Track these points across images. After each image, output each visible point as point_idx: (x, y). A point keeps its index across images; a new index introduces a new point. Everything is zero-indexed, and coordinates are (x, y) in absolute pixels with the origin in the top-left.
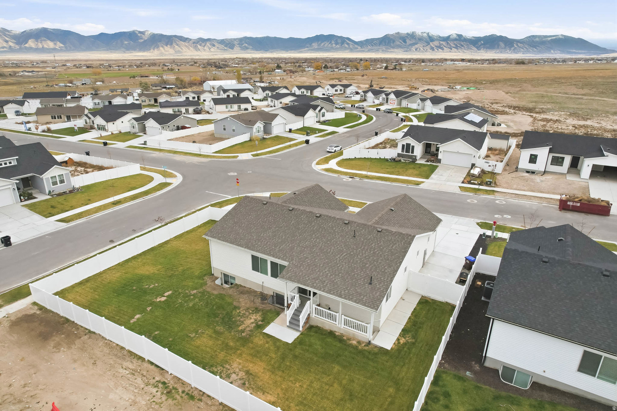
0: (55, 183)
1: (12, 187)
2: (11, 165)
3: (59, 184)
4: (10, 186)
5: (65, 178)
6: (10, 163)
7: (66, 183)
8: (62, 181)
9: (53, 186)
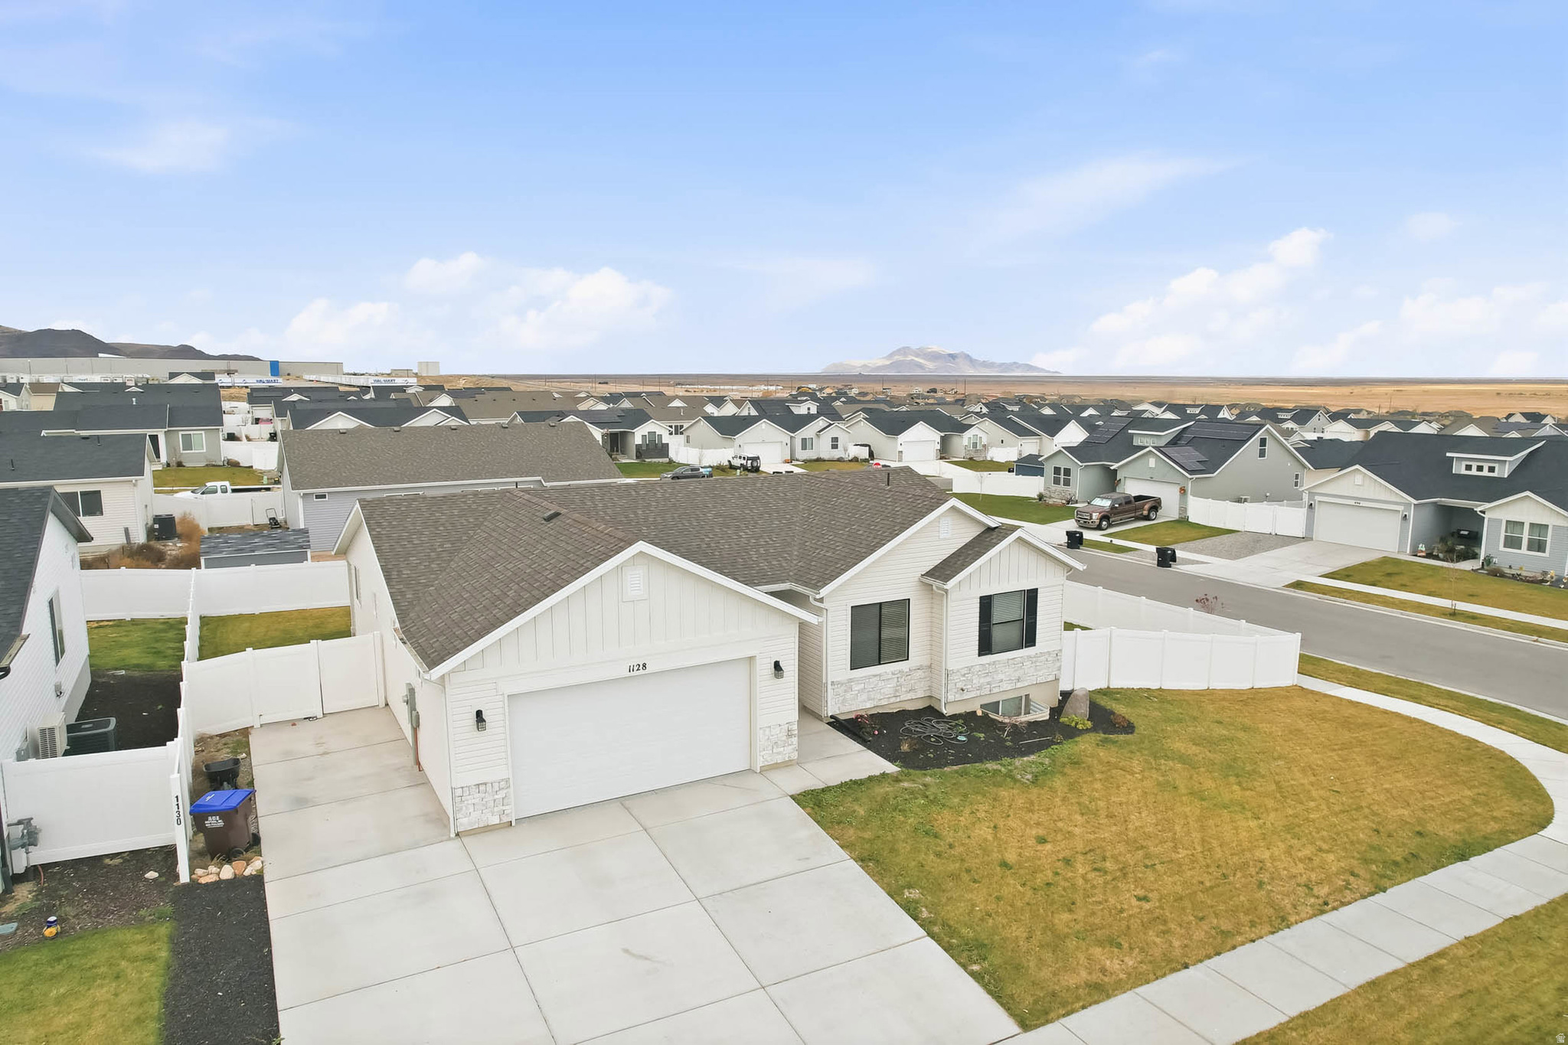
0: (1512, 542)
1: (1403, 511)
2: (1491, 474)
3: (1524, 550)
4: (1401, 508)
5: (1549, 540)
6: (1491, 469)
7: (1546, 554)
8: (1538, 546)
9: (1505, 546)
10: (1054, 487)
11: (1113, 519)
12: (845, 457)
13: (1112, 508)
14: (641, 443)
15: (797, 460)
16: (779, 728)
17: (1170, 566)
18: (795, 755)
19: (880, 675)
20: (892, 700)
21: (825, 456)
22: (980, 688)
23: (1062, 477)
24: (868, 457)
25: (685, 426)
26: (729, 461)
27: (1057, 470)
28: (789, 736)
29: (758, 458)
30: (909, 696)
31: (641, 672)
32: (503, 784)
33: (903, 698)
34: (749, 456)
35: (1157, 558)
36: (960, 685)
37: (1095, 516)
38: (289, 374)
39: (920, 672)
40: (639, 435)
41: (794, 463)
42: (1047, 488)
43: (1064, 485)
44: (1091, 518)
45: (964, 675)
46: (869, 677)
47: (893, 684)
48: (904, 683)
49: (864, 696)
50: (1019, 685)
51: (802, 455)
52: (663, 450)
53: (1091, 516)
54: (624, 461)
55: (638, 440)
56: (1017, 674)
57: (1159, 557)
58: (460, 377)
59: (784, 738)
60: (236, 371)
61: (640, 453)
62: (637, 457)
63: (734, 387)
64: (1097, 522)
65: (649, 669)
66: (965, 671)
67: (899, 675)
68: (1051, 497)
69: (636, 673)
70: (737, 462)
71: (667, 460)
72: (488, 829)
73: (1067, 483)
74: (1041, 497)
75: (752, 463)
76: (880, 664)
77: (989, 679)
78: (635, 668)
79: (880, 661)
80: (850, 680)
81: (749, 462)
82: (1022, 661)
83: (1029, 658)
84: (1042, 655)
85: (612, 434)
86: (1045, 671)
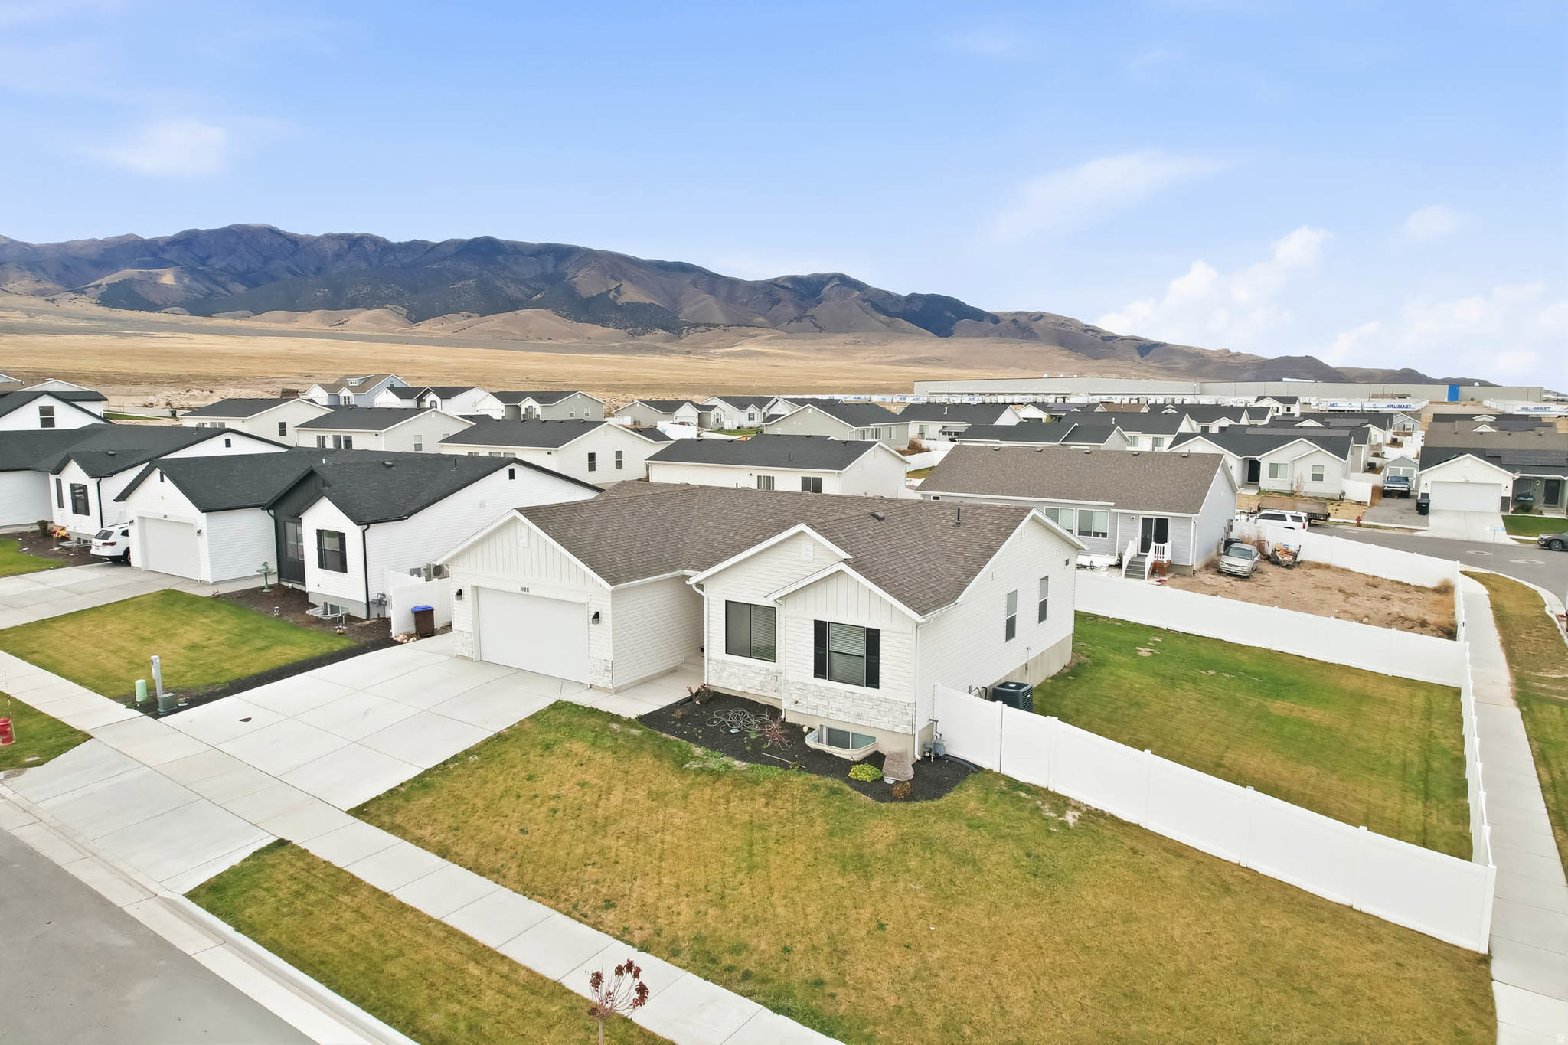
16: (600, 662)
18: (610, 686)
19: (750, 667)
20: (760, 693)
22: (816, 708)
28: (607, 670)
30: (776, 695)
31: (526, 593)
32: (469, 635)
33: (769, 694)
36: (795, 697)
38: (1472, 399)
45: (798, 689)
46: (740, 665)
47: (760, 678)
48: (769, 681)
49: (739, 681)
50: (859, 722)
56: (857, 710)
59: (604, 670)
65: (529, 593)
66: (800, 686)
67: (766, 673)
72: (464, 658)
76: (751, 657)
77: (826, 703)
78: (524, 590)
79: (751, 655)
80: (724, 662)
82: (862, 698)
83: (870, 699)
84: (886, 700)
85: (1548, 481)
86: (891, 719)
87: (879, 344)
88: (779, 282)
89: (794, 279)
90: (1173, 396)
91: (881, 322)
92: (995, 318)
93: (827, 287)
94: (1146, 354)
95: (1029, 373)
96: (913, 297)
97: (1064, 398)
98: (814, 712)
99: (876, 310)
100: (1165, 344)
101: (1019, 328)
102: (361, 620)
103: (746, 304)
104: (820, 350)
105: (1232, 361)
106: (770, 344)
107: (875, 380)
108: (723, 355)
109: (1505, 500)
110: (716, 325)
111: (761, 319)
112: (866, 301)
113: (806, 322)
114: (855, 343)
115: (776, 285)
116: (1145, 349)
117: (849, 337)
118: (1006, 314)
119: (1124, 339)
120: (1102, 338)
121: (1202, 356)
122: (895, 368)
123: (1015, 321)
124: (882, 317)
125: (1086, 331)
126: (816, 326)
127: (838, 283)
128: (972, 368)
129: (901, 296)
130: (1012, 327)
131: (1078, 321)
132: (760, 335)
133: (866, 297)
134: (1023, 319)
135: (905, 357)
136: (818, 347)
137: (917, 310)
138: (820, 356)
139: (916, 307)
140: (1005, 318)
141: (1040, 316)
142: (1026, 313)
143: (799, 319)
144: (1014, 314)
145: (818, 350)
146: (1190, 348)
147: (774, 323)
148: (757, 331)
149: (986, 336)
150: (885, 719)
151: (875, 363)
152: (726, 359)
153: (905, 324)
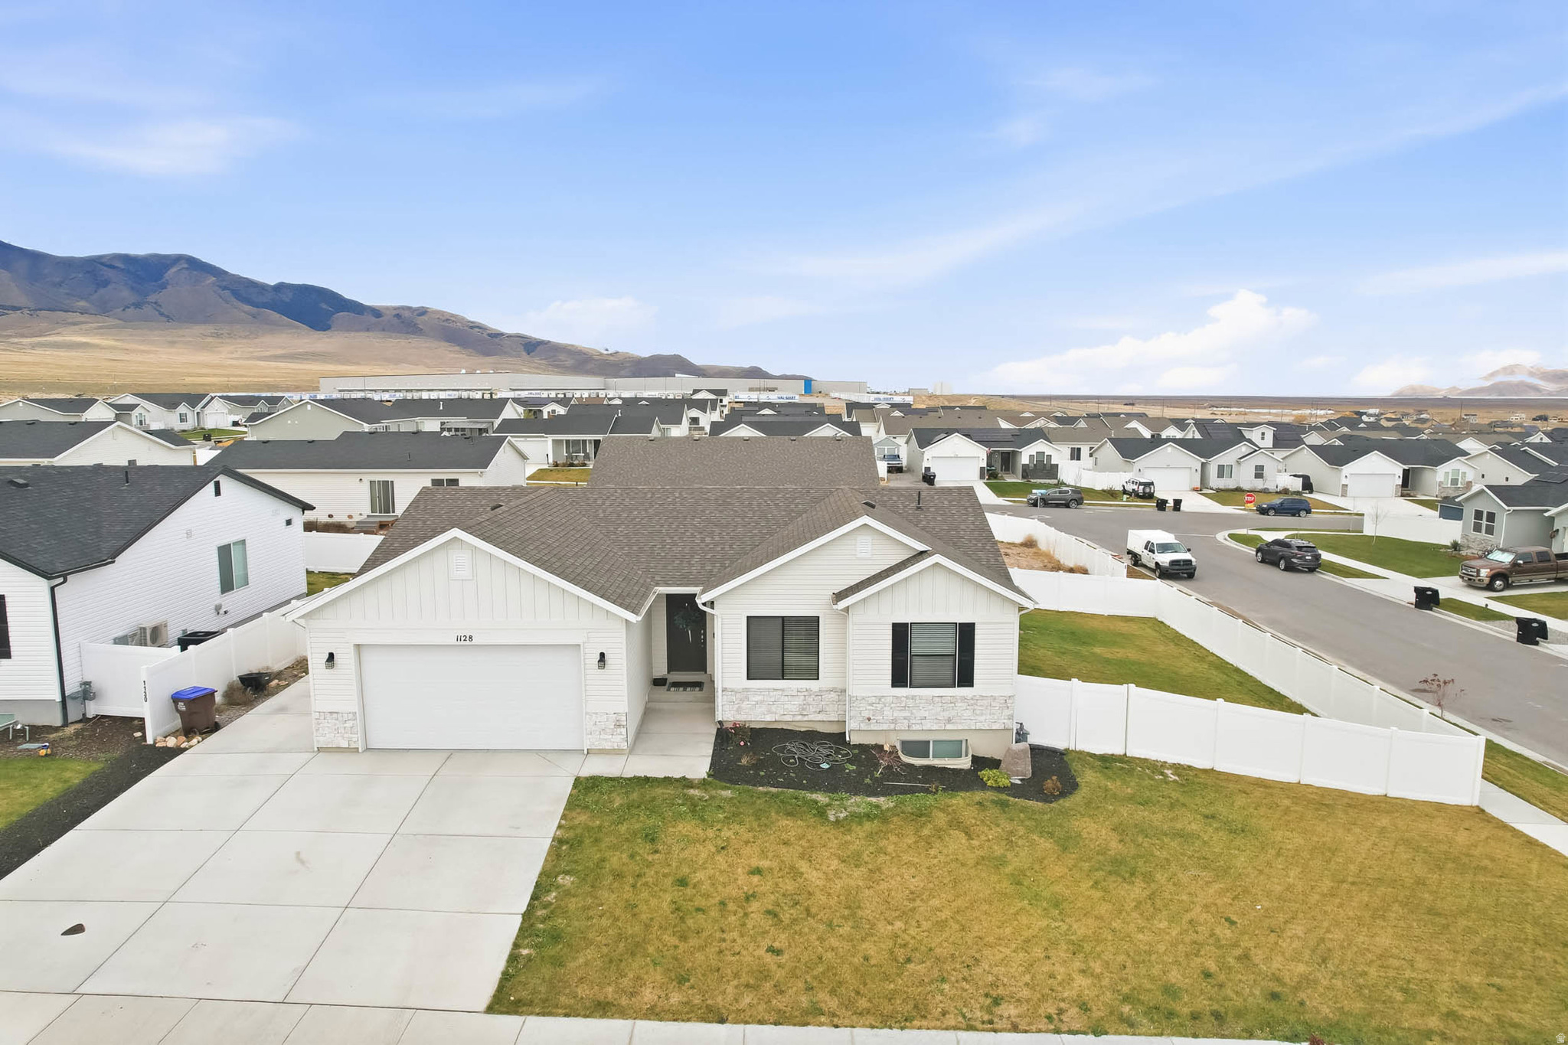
10: (1473, 535)
11: (1514, 579)
12: (1272, 487)
13: (1514, 564)
14: (1028, 463)
15: (1211, 489)
16: (605, 716)
17: (1537, 643)
18: (624, 746)
19: (783, 690)
20: (799, 718)
21: (1246, 486)
22: (894, 721)
23: (1484, 522)
24: (1301, 490)
25: (1096, 447)
26: (1124, 486)
27: (1478, 515)
28: (618, 725)
29: (1152, 484)
30: (820, 717)
31: (468, 642)
32: (351, 716)
33: (811, 717)
34: (1142, 481)
35: (1517, 631)
36: (866, 714)
37: (1484, 573)
38: (820, 392)
39: (833, 695)
40: (1026, 455)
41: (1205, 491)
42: (1464, 536)
43: (1486, 533)
44: (1478, 575)
45: (871, 704)
46: (768, 690)
47: (799, 701)
48: (813, 703)
49: (764, 709)
50: (949, 727)
51: (1215, 482)
52: (1052, 471)
53: (1478, 572)
54: (1009, 480)
55: (1025, 459)
56: (946, 714)
57: (1519, 631)
58: (971, 396)
59: (612, 727)
60: (776, 389)
61: (1027, 472)
62: (1023, 477)
63: (1272, 411)
64: (1487, 581)
65: (473, 642)
66: (873, 700)
67: (806, 694)
68: (1469, 547)
69: (463, 643)
70: (1130, 487)
71: (1055, 481)
72: (339, 750)
73: (1490, 530)
74: (1455, 546)
75: (1144, 489)
76: (784, 679)
77: (907, 714)
78: (463, 639)
79: (783, 676)
80: (746, 690)
81: (1141, 487)
82: (953, 701)
83: (964, 699)
84: (983, 697)
85: (1003, 453)
86: (988, 717)
87: (245, 337)
88: (103, 260)
89: (127, 259)
90: (565, 391)
91: (244, 312)
92: (376, 312)
93: (174, 270)
94: (533, 351)
95: (421, 370)
96: (281, 287)
97: (491, 394)
98: (892, 726)
99: (237, 299)
100: (549, 342)
101: (403, 322)
102: (56, 729)
103: (60, 284)
104: (172, 343)
105: (612, 358)
106: (102, 334)
107: (250, 377)
108: (33, 346)
109: (982, 469)
110: (15, 308)
111: (82, 303)
112: (225, 288)
113: (148, 309)
114: (218, 336)
115: (102, 264)
116: (531, 347)
117: (210, 329)
118: (387, 308)
119: (510, 336)
120: (489, 335)
121: (584, 354)
122: (273, 364)
123: (398, 316)
124: (247, 308)
125: (472, 328)
126: (162, 314)
127: (186, 266)
128: (358, 364)
129: (268, 285)
130: (396, 321)
131: (463, 318)
132: (82, 323)
133: (224, 283)
134: (406, 314)
135: (280, 352)
136: (169, 339)
137: (287, 300)
138: (173, 350)
139: (287, 297)
140: (388, 312)
141: (423, 312)
142: (409, 308)
143: (138, 305)
144: (396, 308)
145: (169, 342)
146: (573, 346)
147: (103, 309)
148: (78, 317)
149: (368, 330)
150: (982, 718)
151: (248, 359)
152: (39, 351)
153: (275, 316)
